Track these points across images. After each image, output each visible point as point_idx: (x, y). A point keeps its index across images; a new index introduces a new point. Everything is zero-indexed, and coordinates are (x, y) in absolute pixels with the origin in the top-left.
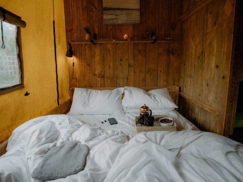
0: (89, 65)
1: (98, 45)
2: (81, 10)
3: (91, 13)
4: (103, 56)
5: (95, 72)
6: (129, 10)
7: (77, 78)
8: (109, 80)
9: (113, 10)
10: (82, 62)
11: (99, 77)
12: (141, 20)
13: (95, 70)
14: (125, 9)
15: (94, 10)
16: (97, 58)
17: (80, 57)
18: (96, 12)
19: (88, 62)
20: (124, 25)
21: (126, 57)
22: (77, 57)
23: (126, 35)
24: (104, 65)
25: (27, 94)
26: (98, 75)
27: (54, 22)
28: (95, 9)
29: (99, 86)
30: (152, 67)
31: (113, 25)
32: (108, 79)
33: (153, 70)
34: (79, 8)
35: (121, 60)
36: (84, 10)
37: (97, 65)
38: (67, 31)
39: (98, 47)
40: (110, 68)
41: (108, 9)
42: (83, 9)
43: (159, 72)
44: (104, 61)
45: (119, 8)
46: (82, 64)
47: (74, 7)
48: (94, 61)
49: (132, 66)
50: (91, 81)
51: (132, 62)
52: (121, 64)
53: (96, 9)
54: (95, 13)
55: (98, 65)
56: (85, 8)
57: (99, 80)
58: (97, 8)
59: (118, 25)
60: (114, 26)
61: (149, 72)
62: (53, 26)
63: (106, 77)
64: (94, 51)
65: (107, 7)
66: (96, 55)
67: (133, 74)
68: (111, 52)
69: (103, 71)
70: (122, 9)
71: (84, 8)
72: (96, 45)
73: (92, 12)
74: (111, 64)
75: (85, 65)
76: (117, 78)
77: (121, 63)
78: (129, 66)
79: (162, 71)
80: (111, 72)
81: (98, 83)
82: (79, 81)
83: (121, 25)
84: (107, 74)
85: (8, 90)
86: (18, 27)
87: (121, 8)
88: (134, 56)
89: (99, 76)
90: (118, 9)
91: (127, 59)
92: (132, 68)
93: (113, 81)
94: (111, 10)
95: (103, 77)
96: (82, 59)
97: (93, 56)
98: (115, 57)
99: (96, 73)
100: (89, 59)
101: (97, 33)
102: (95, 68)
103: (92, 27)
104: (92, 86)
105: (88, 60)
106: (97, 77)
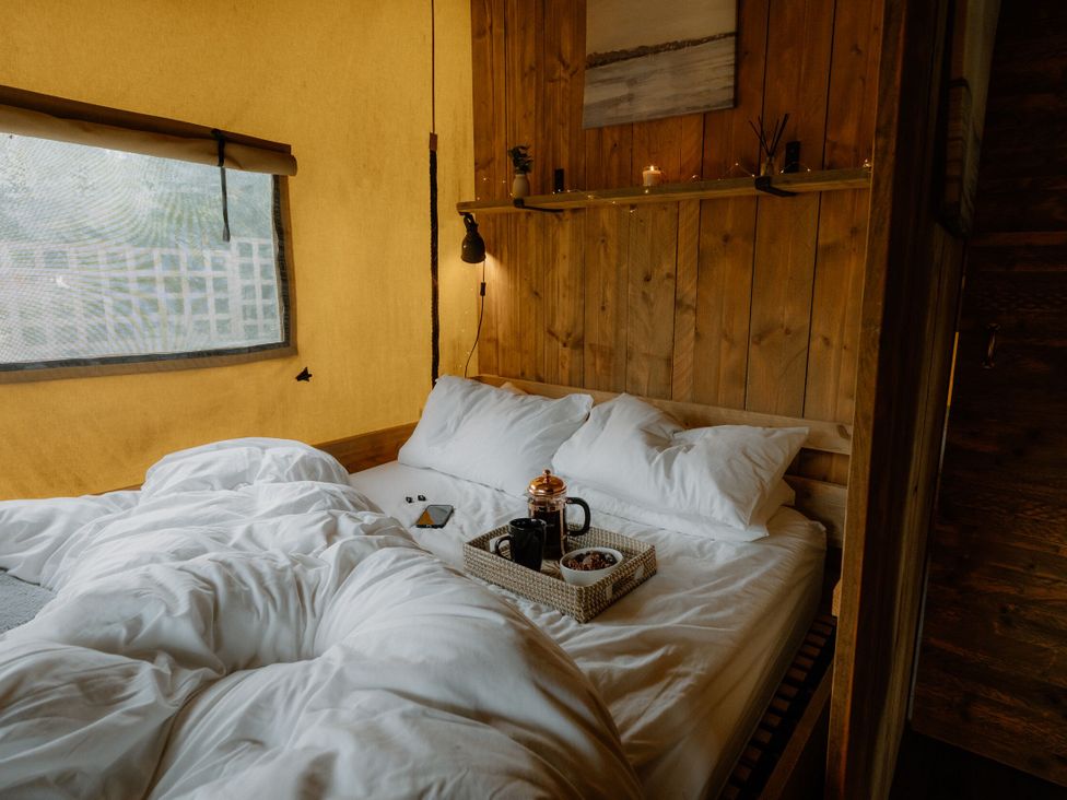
0: (537, 294)
1: (567, 215)
2: (518, 79)
3: (550, 86)
4: (584, 261)
5: (553, 321)
6: (684, 47)
7: (501, 340)
8: (598, 360)
9: (618, 60)
10: (515, 284)
11: (565, 345)
12: (736, 87)
13: (554, 315)
14: (670, 44)
15: (560, 72)
16: (563, 269)
17: (510, 262)
18: (566, 81)
19: (534, 280)
20: (666, 119)
21: (667, 267)
22: (501, 261)
23: (652, 168)
24: (583, 296)
25: (304, 376)
26: (563, 337)
27: (433, 138)
28: (562, 68)
29: (566, 380)
30: (783, 315)
31: (622, 126)
32: (595, 356)
33: (787, 332)
34: (514, 76)
35: (647, 279)
36: (526, 79)
37: (561, 296)
38: (478, 166)
39: (568, 225)
40: (603, 308)
41: (601, 61)
42: (524, 75)
43: (817, 344)
44: (584, 279)
45: (647, 47)
46: (516, 289)
47: (499, 74)
48: (553, 279)
49: (689, 307)
50: (539, 355)
51: (689, 289)
52: (645, 296)
53: (567, 67)
54: (563, 84)
55: (564, 296)
56: (532, 69)
57: (565, 357)
58: (568, 61)
59: (641, 123)
60: (627, 128)
61: (764, 342)
62: (429, 154)
63: (591, 345)
64: (553, 236)
65: (599, 52)
66: (560, 256)
67: (692, 345)
68: (609, 243)
69: (581, 319)
70: (656, 50)
71: (527, 69)
72: (561, 214)
73: (553, 81)
74: (609, 295)
75: (525, 294)
76: (629, 356)
77: (647, 291)
78: (678, 304)
79: (835, 341)
80: (609, 330)
81: (563, 367)
82: (504, 350)
83: (654, 123)
84: (594, 337)
85: (235, 357)
86: (276, 179)
87: (650, 43)
88: (702, 260)
89: (564, 339)
90: (642, 52)
91: (669, 276)
92: (689, 317)
93: (612, 365)
94: (613, 61)
95: (579, 344)
96: (516, 272)
97: (550, 261)
98: (625, 267)
99: (558, 327)
100: (537, 270)
101: (564, 164)
102: (553, 308)
103: (551, 144)
104: (542, 375)
105: (534, 275)
106: (560, 345)
